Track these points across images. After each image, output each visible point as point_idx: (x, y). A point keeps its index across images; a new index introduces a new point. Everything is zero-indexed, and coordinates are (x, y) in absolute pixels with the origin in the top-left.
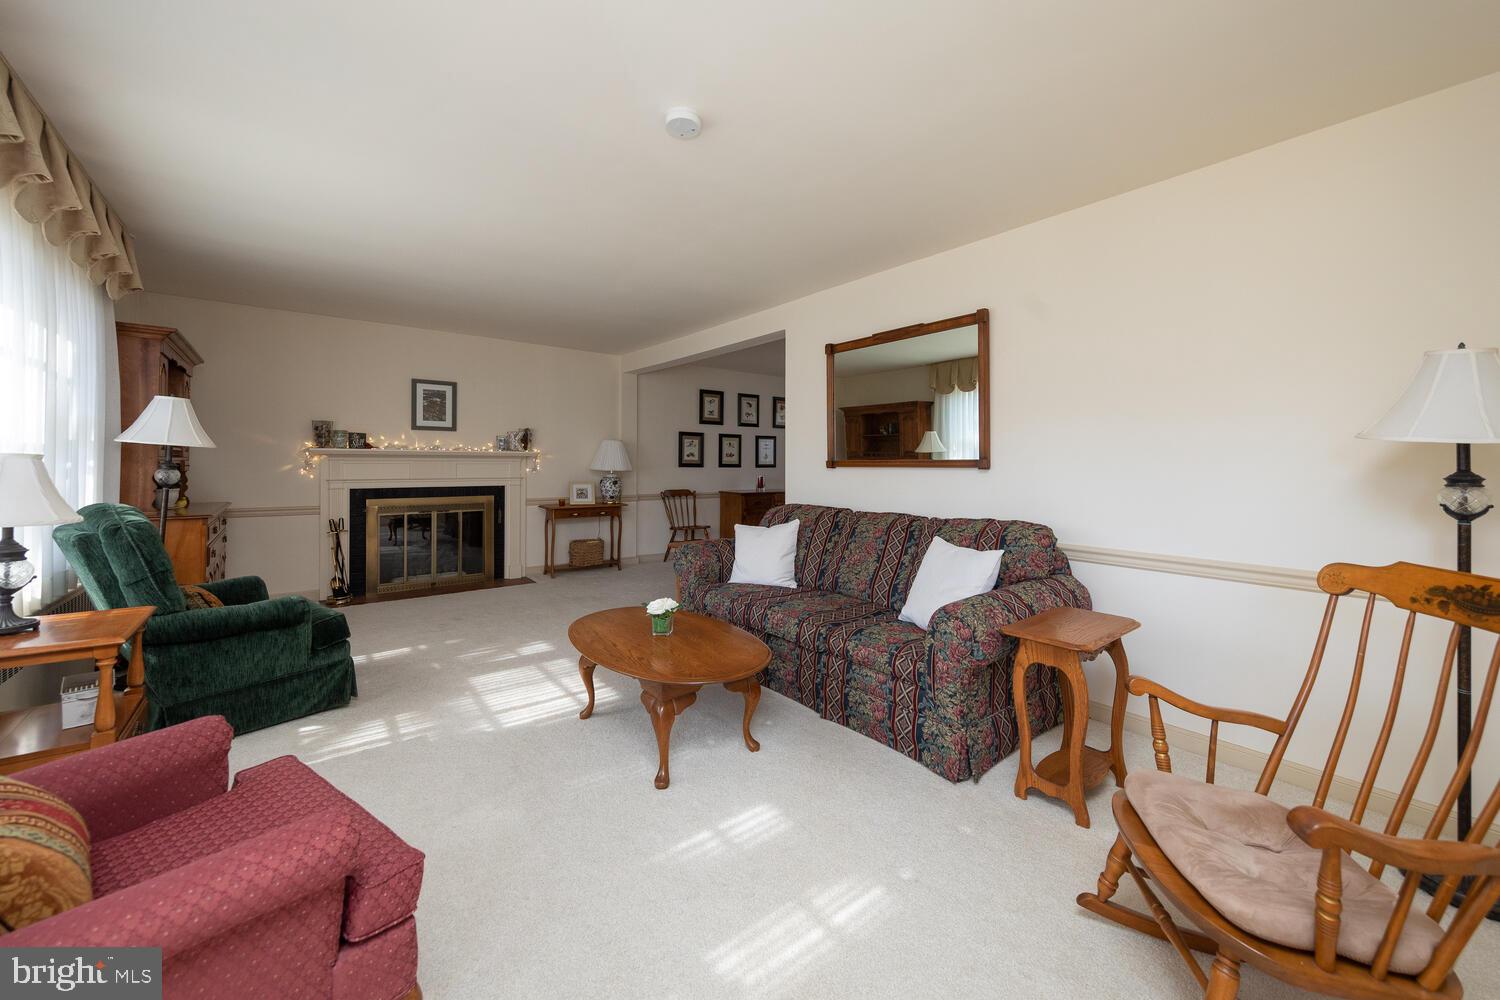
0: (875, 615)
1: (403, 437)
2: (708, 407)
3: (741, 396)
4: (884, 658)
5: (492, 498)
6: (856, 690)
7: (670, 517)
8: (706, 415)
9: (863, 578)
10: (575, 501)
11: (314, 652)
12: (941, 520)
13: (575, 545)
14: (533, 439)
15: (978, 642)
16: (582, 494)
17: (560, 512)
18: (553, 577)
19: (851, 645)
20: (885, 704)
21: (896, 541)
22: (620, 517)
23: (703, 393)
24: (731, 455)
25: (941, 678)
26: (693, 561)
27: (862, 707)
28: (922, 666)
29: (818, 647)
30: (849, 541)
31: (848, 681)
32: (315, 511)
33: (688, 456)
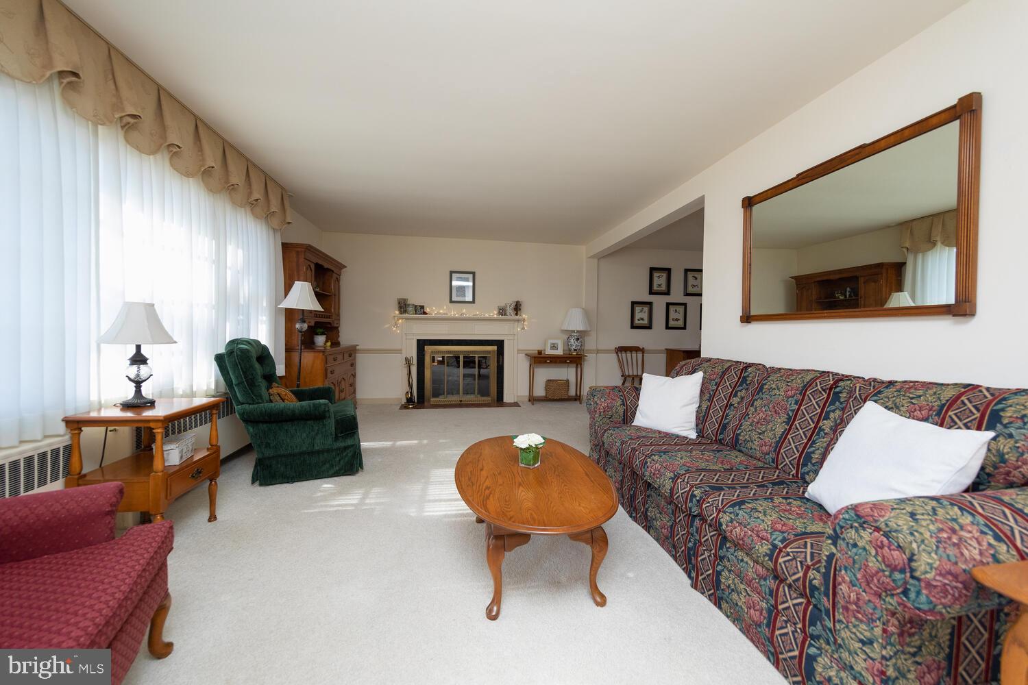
0: (774, 484)
1: (445, 308)
2: (656, 281)
3: (687, 271)
4: (764, 548)
5: (495, 348)
6: (730, 571)
7: (622, 367)
8: (655, 288)
9: (767, 439)
10: (549, 352)
11: (336, 438)
12: (883, 382)
13: (549, 383)
14: (522, 308)
15: (918, 579)
16: (554, 347)
17: (539, 359)
18: (533, 404)
19: (725, 519)
20: (764, 605)
21: (814, 403)
22: (581, 365)
23: (652, 270)
24: (677, 320)
25: (846, 609)
26: (598, 402)
27: (734, 596)
28: (816, 578)
29: (690, 508)
30: (755, 398)
31: (722, 558)
32: (399, 351)
33: (639, 320)
